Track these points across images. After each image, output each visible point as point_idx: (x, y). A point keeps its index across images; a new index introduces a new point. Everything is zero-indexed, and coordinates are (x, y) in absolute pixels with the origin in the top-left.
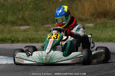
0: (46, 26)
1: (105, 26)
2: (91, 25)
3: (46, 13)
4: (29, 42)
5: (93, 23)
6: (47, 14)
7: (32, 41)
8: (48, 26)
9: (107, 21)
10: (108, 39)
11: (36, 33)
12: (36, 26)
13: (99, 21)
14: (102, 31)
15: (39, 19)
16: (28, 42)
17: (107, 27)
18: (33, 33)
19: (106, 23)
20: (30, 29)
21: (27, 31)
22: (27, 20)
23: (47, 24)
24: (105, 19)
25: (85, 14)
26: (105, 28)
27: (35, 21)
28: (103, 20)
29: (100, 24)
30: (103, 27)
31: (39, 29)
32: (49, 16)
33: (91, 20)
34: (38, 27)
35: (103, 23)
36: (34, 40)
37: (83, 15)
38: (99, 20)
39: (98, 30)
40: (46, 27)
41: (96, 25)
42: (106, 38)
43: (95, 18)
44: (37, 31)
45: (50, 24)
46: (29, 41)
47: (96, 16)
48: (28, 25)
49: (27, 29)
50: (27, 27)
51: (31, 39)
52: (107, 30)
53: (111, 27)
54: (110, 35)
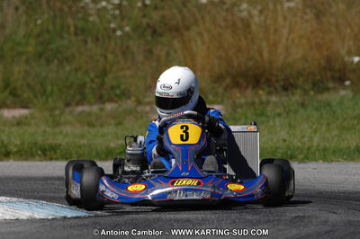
0: (80, 109)
1: (264, 114)
4: (39, 155)
7: (48, 153)
8: (86, 108)
9: (264, 98)
10: (280, 151)
12: (52, 110)
13: (240, 97)
15: (55, 89)
17: (267, 116)
18: (48, 129)
19: (261, 103)
20: (32, 116)
22: (19, 92)
23: (79, 103)
26: (263, 119)
33: (215, 93)
34: (58, 112)
35: (253, 103)
36: (55, 152)
38: (238, 95)
40: (82, 112)
43: (226, 89)
44: (57, 124)
45: (91, 104)
46: (40, 152)
47: (228, 80)
48: (25, 107)
49: (26, 118)
50: (24, 112)
51: (47, 147)
52: (271, 123)
53: (279, 115)
54: (285, 141)
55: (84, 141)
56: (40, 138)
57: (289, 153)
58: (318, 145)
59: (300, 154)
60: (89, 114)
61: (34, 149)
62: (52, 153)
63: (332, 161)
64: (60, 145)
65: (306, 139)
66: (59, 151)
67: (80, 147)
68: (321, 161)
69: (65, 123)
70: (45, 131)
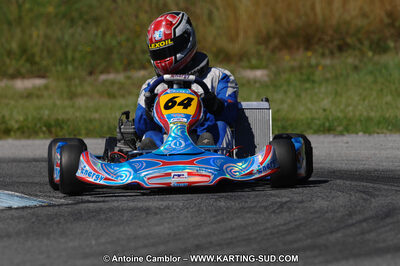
0: (103, 77)
1: (309, 79)
2: (259, 73)
3: (104, 34)
4: (44, 133)
5: (265, 67)
6: (108, 36)
7: (53, 130)
8: (111, 76)
9: (313, 61)
10: (318, 122)
11: (67, 103)
12: (69, 79)
13: (287, 59)
14: (298, 96)
15: (77, 55)
16: (42, 135)
17: (314, 82)
18: (58, 102)
19: (310, 66)
20: (46, 87)
21: (39, 97)
22: (37, 59)
23: (106, 71)
24: (309, 54)
25: (237, 35)
26: (308, 85)
27: (64, 61)
28: (302, 56)
29: (292, 69)
30: (302, 81)
31: (79, 90)
32: (114, 43)
33: (259, 56)
34: (77, 81)
35: (301, 67)
36: (62, 128)
37: (233, 39)
38: (287, 57)
39: (285, 92)
40: (105, 81)
41: (277, 74)
42: (313, 119)
43: (273, 51)
44: (72, 96)
45: (117, 71)
46: (44, 129)
47: (276, 41)
48: (43, 77)
49: (39, 89)
50: (39, 82)
51: (53, 123)
52: (316, 90)
53: (327, 80)
54: (325, 110)
55: (96, 116)
56: (47, 112)
57: (327, 124)
58: (361, 115)
59: (339, 125)
60: (113, 83)
61: (38, 125)
62: (59, 129)
63: (374, 132)
64: (69, 120)
65: (351, 108)
66: (65, 127)
67: (91, 121)
68: (360, 134)
69: (82, 95)
70: (55, 105)
